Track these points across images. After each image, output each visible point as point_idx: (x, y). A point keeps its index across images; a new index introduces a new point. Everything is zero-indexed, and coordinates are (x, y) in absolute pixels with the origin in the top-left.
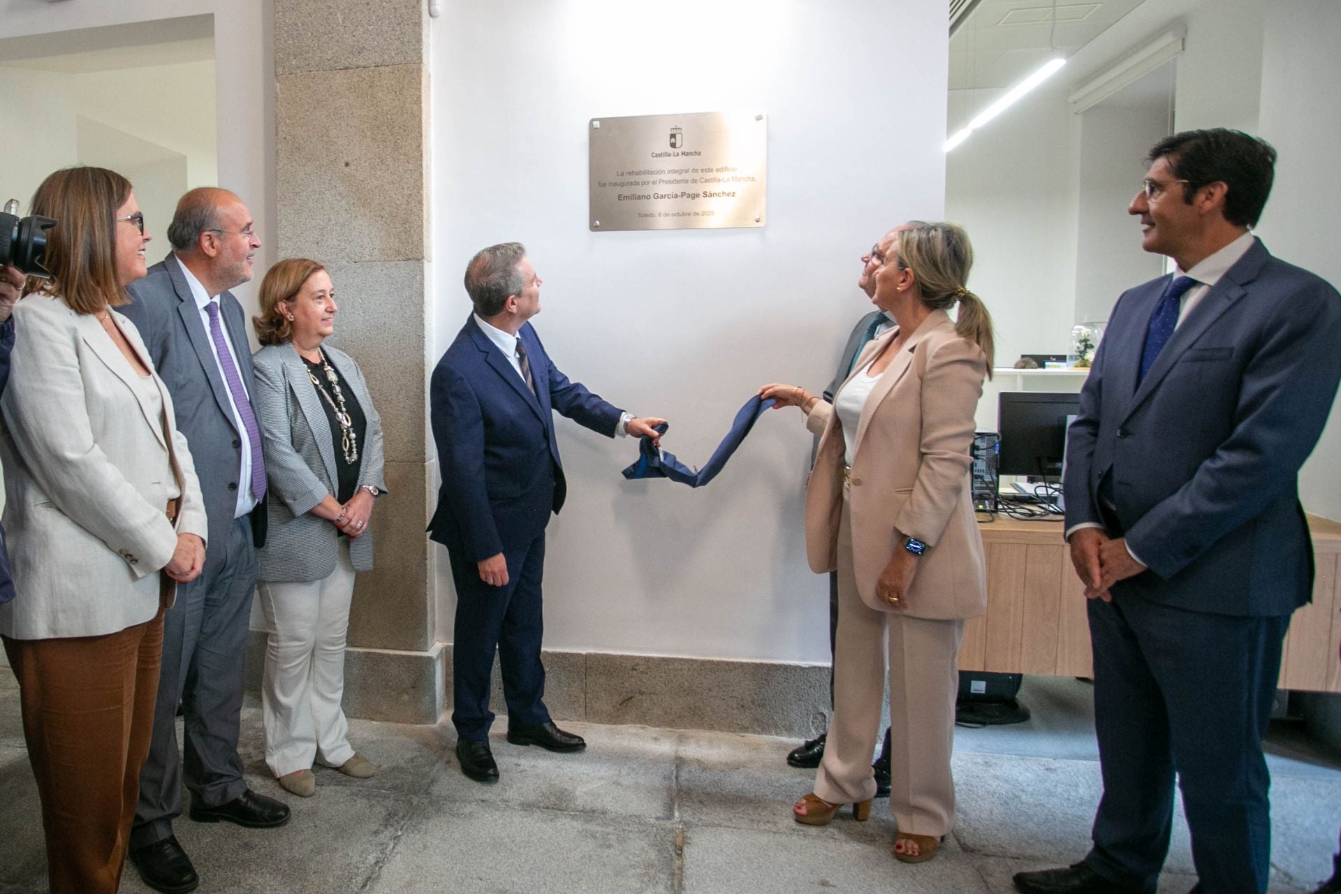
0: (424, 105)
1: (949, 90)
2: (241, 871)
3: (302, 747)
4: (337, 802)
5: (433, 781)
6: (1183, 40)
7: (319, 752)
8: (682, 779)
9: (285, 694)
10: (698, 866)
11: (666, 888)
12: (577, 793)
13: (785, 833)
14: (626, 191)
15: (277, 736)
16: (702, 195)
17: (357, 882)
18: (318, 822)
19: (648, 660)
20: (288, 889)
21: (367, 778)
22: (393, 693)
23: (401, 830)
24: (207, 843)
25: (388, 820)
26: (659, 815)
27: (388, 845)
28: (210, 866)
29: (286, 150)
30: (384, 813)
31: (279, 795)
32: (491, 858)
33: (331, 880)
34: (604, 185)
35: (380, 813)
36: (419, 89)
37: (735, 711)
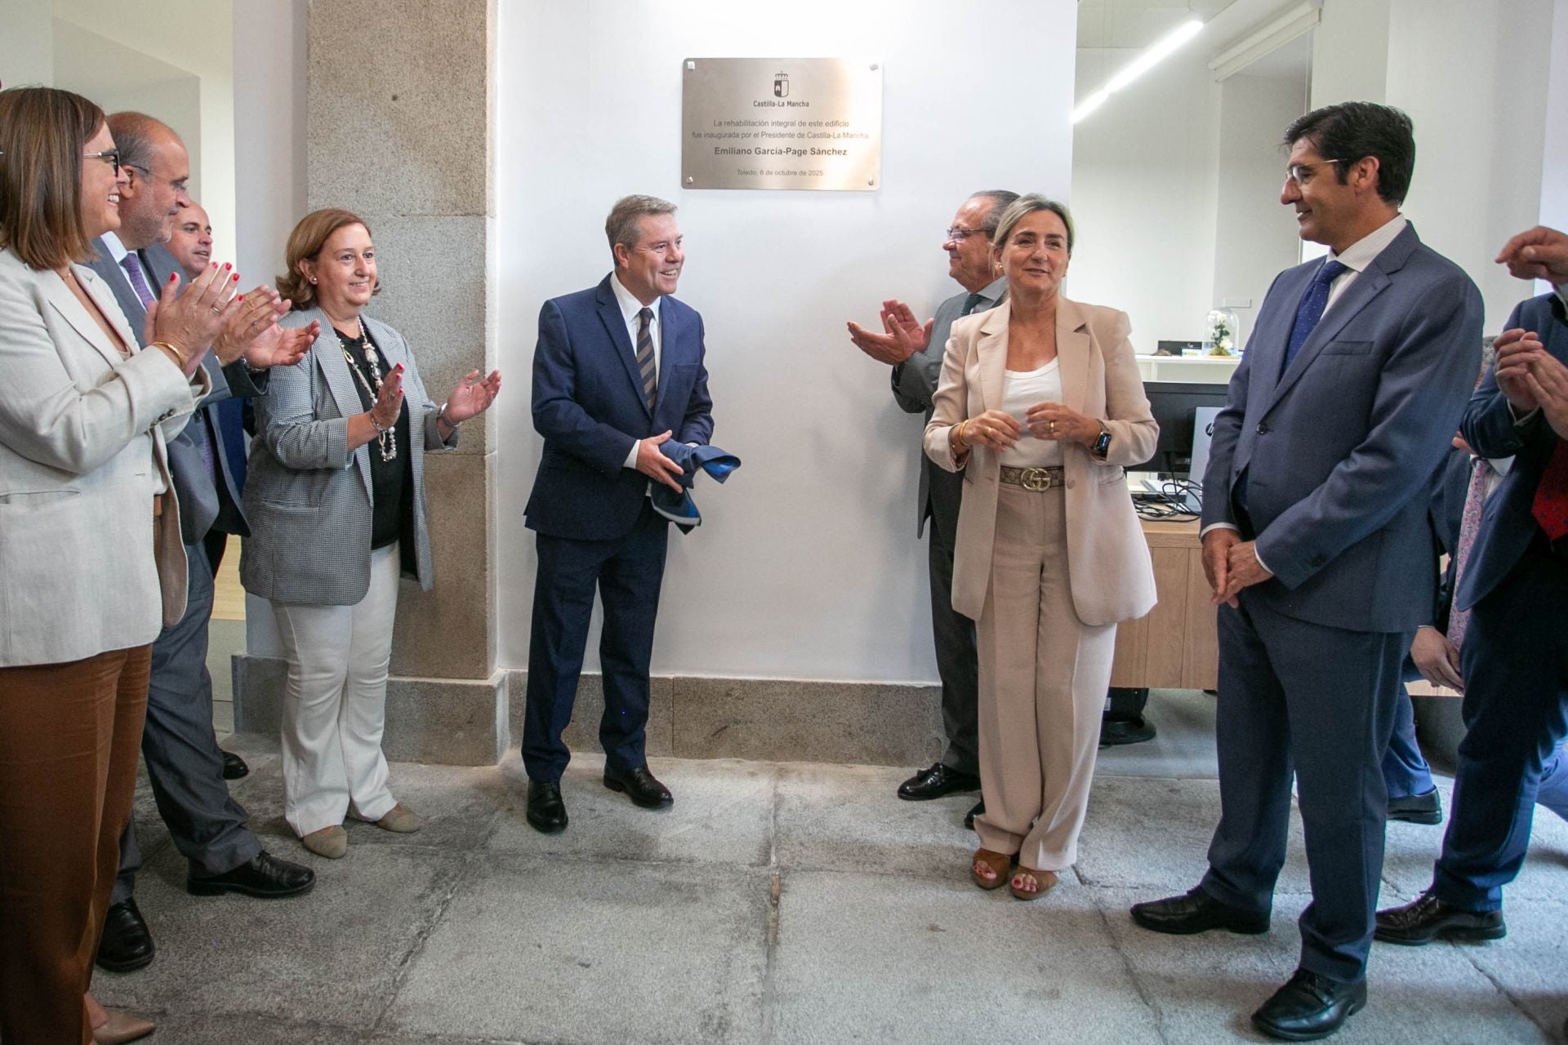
0: (489, 32)
1: (1077, 47)
2: (250, 954)
3: (331, 798)
4: (373, 864)
5: (491, 833)
6: (1320, 11)
7: (352, 805)
8: (781, 819)
9: (311, 737)
10: (795, 917)
11: (759, 944)
12: (661, 840)
13: (893, 874)
14: (724, 144)
15: (299, 787)
16: (809, 151)
17: (395, 958)
18: (349, 888)
19: (743, 683)
20: (310, 971)
21: (412, 832)
22: (445, 730)
23: (451, 892)
24: (208, 922)
25: (435, 881)
26: (753, 860)
27: (434, 912)
28: (212, 949)
29: (319, 77)
30: (431, 874)
31: (302, 859)
32: (557, 920)
33: (363, 957)
34: (699, 135)
35: (425, 873)
36: (484, 13)
37: (843, 739)
